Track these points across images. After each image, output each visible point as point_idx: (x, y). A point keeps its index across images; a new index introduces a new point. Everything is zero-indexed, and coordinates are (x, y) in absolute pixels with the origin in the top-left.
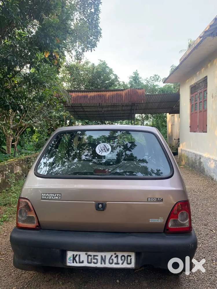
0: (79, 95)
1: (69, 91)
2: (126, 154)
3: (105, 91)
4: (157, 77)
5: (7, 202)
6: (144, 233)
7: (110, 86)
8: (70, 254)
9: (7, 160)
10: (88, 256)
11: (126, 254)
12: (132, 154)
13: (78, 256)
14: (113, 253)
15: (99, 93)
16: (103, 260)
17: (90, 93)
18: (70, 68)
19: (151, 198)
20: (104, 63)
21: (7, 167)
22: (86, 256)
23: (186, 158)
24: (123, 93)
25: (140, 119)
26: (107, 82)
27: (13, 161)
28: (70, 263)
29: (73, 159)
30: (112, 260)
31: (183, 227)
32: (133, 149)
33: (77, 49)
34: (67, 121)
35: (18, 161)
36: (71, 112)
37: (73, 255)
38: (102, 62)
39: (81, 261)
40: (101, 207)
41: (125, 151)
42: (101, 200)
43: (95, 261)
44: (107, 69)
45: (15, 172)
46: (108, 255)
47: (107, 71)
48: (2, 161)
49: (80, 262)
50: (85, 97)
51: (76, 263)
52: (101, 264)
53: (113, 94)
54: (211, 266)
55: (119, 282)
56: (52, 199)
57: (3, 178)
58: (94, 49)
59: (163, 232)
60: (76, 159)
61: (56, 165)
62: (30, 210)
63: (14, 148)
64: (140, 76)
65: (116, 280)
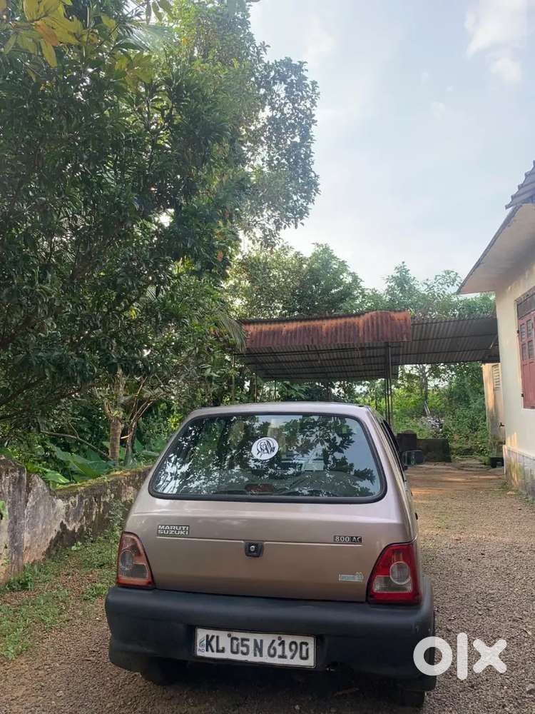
0: (263, 329)
1: (243, 321)
2: (334, 459)
3: (319, 319)
4: (452, 275)
5: (106, 560)
6: (330, 602)
7: (342, 300)
8: (201, 634)
9: (108, 473)
10: (233, 639)
11: (298, 640)
12: (344, 459)
13: (215, 639)
14: (275, 637)
15: (306, 324)
16: (258, 648)
17: (285, 324)
18: (250, 266)
19: (340, 537)
20: (326, 250)
21: (107, 488)
22: (230, 639)
23: (520, 470)
24: (360, 321)
25: (417, 374)
26: (336, 290)
27: (121, 474)
28: (202, 652)
29: (231, 466)
30: (275, 649)
31: (401, 592)
32: (345, 448)
33: (264, 225)
34: (244, 383)
35: (130, 476)
36: (249, 364)
37: (207, 636)
38: (321, 248)
39: (220, 648)
40: (255, 550)
41: (333, 452)
42: (256, 537)
43: (244, 649)
44: (335, 262)
45: (124, 499)
46: (267, 639)
47: (335, 266)
48: (100, 476)
49: (218, 651)
50: (274, 333)
51: (213, 651)
52: (255, 655)
53: (337, 324)
54: (494, 696)
55: (299, 708)
56: (174, 535)
57: (99, 511)
58: (303, 221)
59: (364, 600)
60: (238, 467)
61: (194, 477)
62: (139, 554)
63: (125, 447)
64: (412, 274)
65: (295, 705)
